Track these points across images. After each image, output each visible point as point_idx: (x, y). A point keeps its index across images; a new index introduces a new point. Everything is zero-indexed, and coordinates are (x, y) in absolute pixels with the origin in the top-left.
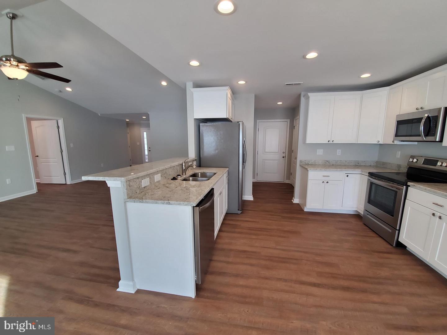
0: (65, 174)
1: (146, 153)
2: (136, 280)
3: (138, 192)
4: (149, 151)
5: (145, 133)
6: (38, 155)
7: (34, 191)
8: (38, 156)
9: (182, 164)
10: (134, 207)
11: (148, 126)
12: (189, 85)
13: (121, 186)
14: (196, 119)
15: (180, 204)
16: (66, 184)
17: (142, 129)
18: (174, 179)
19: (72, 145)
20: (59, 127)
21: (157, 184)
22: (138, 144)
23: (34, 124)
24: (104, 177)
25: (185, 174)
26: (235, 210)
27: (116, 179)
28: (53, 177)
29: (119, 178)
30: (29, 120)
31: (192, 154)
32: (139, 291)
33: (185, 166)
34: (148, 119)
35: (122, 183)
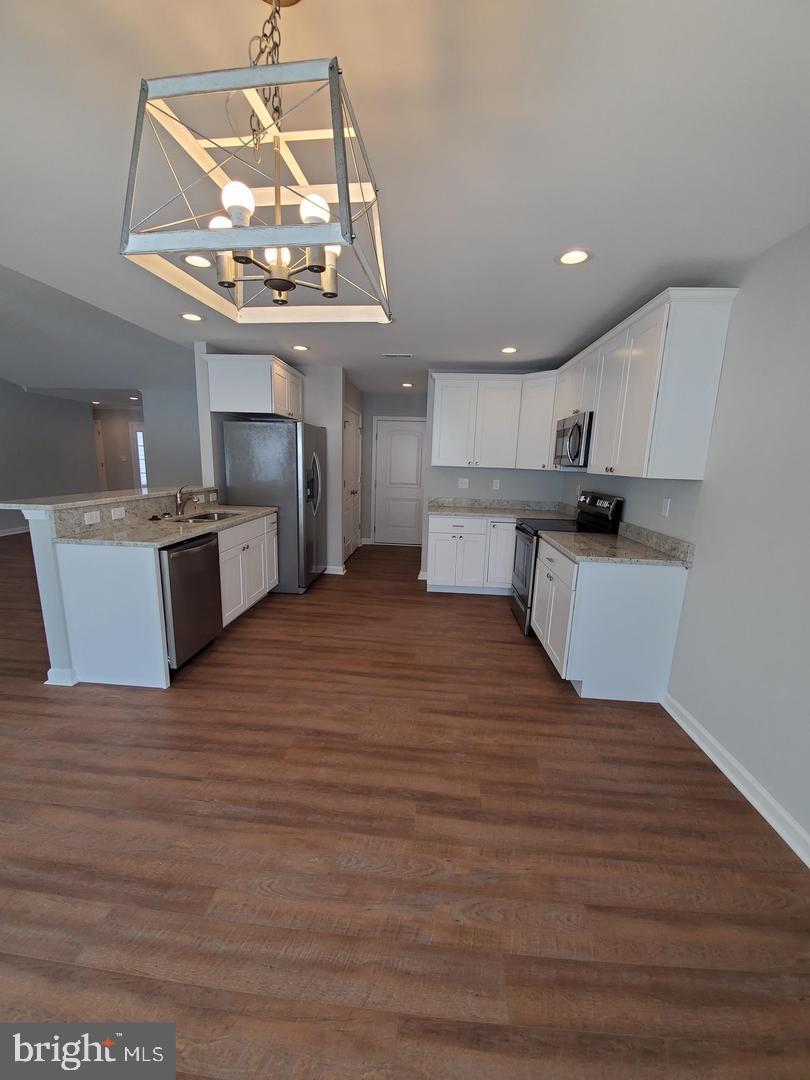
1: (144, 480)
2: (75, 668)
3: (77, 531)
5: (140, 435)
9: (176, 496)
10: (69, 551)
11: (140, 417)
12: (200, 348)
13: (46, 518)
14: (214, 414)
15: (136, 546)
17: (132, 425)
18: (155, 518)
21: (116, 523)
22: (124, 458)
24: (18, 505)
25: (182, 513)
26: (293, 586)
27: (37, 506)
31: (209, 479)
32: (79, 684)
33: (181, 498)
34: (139, 403)
35: (48, 514)
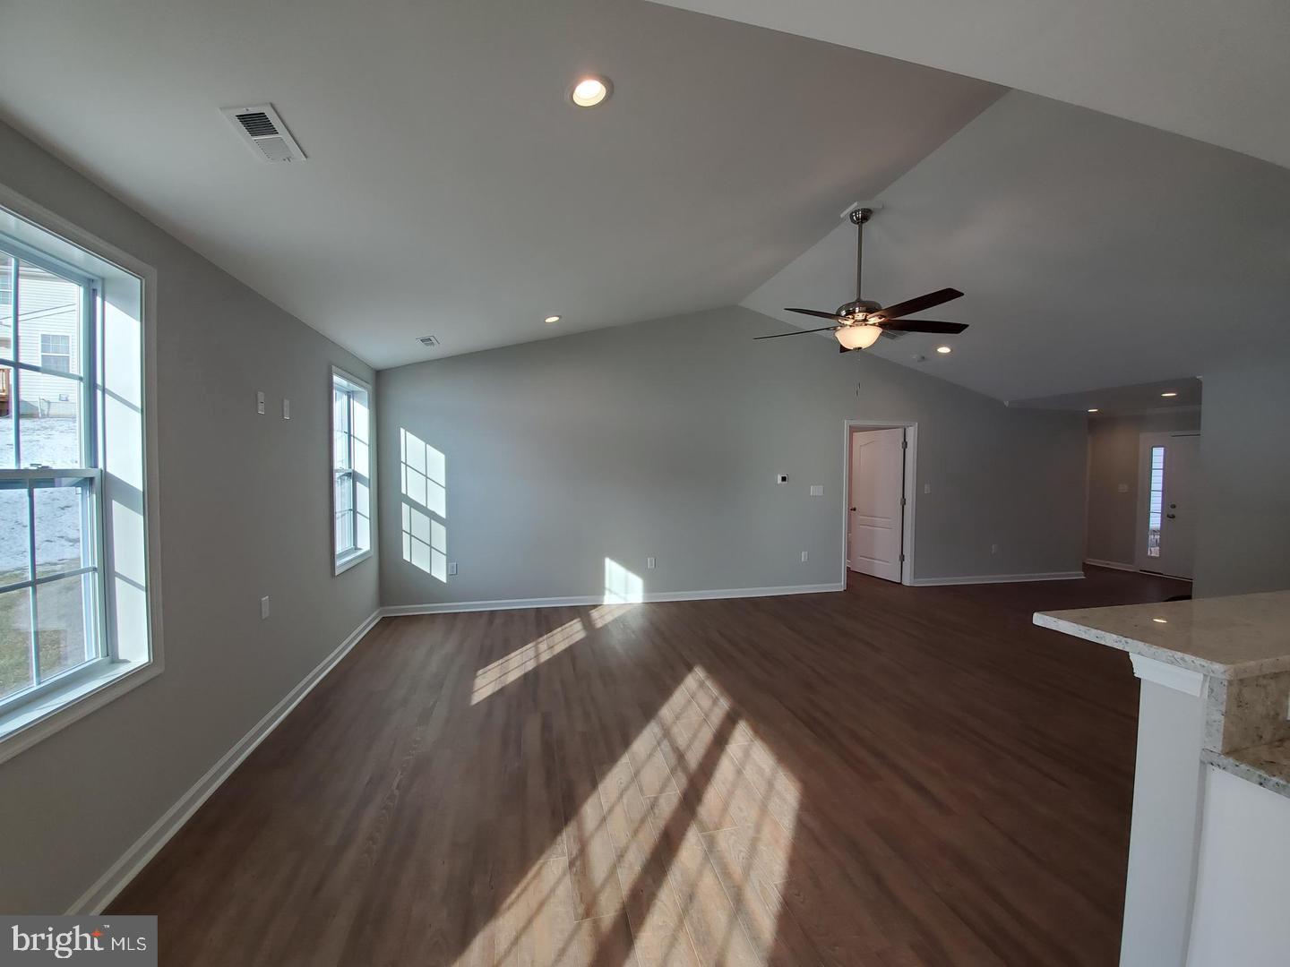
0: (902, 558)
1: (1155, 521)
3: (1267, 735)
4: (1168, 516)
5: (1158, 455)
6: (857, 507)
7: (840, 586)
8: (855, 509)
13: (1201, 694)
16: (901, 583)
17: (1149, 437)
19: (927, 489)
20: (906, 443)
22: (1123, 488)
23: (860, 438)
24: (1124, 639)
27: (1182, 659)
28: (876, 561)
29: (1199, 661)
30: (853, 430)
35: (1207, 685)
